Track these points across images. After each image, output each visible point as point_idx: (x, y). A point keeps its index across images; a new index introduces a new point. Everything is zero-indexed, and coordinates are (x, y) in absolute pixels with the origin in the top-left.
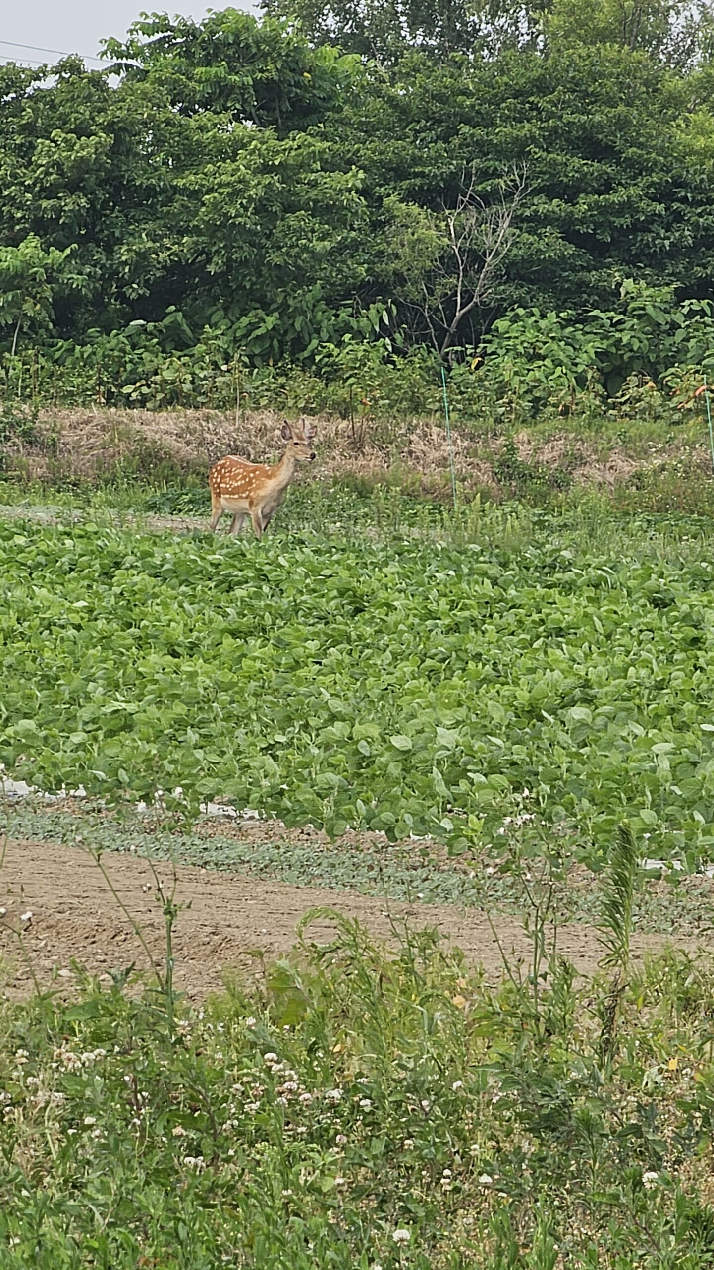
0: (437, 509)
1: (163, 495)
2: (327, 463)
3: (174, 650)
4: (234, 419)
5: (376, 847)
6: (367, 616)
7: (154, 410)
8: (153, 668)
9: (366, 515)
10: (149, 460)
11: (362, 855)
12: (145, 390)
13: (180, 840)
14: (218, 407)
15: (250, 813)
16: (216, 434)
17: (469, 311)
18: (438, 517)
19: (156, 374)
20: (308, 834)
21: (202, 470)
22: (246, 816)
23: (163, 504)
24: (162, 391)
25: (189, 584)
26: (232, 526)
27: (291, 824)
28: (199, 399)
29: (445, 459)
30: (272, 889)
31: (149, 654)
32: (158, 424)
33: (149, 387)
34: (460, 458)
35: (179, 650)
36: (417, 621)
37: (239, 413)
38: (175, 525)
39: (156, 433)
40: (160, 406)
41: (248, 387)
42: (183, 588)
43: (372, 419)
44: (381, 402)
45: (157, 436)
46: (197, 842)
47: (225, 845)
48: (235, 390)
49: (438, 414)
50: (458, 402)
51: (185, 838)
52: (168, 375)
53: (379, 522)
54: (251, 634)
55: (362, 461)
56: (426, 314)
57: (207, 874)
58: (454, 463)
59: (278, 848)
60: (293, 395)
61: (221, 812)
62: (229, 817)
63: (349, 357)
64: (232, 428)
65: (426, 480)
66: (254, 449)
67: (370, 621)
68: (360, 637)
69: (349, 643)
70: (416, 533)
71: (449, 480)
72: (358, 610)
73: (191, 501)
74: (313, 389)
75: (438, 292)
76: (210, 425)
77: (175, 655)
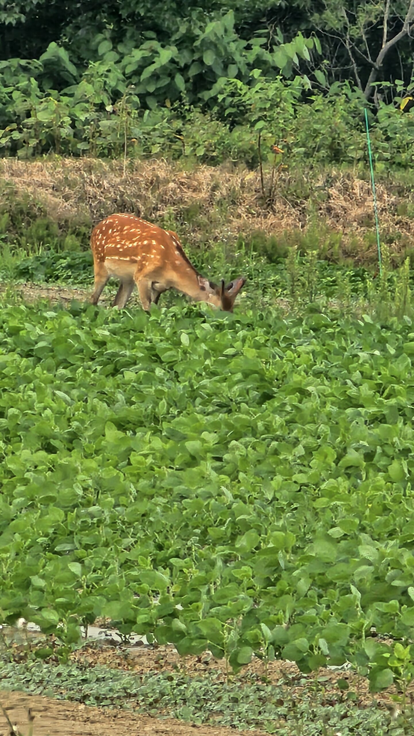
0: (359, 276)
1: (37, 259)
2: (230, 222)
3: (49, 444)
4: (121, 169)
5: (286, 678)
6: (276, 404)
7: (26, 158)
8: (24, 465)
9: (276, 284)
10: (20, 217)
11: (269, 688)
12: (16, 135)
13: (55, 670)
14: (102, 155)
15: (137, 638)
16: (100, 187)
17: (398, 43)
18: (361, 285)
19: (28, 115)
20: (206, 663)
21: (83, 229)
22: (133, 642)
23: (36, 269)
24: (36, 136)
25: (66, 364)
26: (118, 296)
27: (184, 652)
28: (79, 146)
29: (370, 217)
30: (163, 727)
31: (18, 449)
32: (31, 174)
33: (20, 131)
34: (386, 215)
35: (55, 443)
36: (335, 409)
37: (126, 162)
38: (52, 294)
39: (29, 185)
40: (33, 155)
41: (137, 131)
42: (61, 371)
43: (284, 170)
44: (295, 150)
45: (30, 189)
46: (75, 672)
47: (108, 675)
48: (122, 135)
49: (361, 165)
50: (385, 150)
51: (61, 668)
52: (43, 117)
53: (293, 292)
54: (141, 424)
55: (272, 219)
56: (348, 47)
57: (87, 711)
58: (380, 222)
59: (170, 679)
60: (191, 141)
61: (103, 636)
62: (113, 642)
63: (257, 96)
64: (118, 180)
65: (347, 241)
66: (144, 204)
67: (280, 410)
68: (268, 428)
69: (254, 435)
70: (335, 304)
71: (372, 243)
72: (267, 397)
73: (69, 267)
74: (214, 134)
75: (362, 19)
76: (93, 177)
77: (50, 449)
